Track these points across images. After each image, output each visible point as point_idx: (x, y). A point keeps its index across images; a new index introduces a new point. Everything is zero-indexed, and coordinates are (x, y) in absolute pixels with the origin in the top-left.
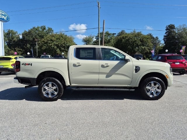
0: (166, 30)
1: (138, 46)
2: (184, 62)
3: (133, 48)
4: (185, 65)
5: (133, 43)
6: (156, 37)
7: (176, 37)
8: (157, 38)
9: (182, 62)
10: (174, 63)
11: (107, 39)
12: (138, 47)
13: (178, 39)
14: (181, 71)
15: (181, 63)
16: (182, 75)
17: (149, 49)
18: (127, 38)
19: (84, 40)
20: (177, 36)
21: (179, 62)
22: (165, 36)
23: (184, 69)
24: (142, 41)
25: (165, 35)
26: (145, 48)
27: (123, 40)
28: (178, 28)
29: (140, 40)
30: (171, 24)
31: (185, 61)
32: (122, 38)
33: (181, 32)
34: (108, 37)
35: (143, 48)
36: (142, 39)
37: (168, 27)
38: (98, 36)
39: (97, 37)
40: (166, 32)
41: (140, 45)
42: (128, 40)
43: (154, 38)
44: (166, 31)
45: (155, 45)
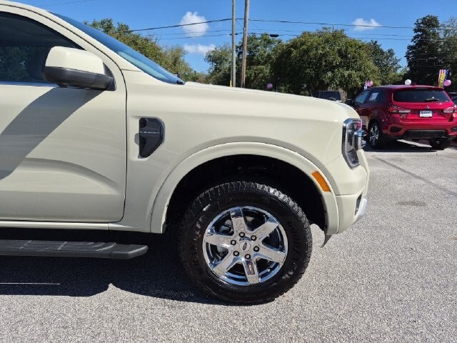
0: (416, 31)
1: (332, 68)
2: (448, 110)
3: (317, 75)
4: (452, 119)
5: (320, 59)
6: (389, 52)
7: (440, 50)
8: (391, 53)
9: (442, 110)
10: (416, 111)
11: (265, 52)
12: (333, 72)
13: (444, 54)
14: (437, 139)
15: (439, 112)
16: (439, 152)
17: (362, 79)
18: (304, 47)
19: (210, 56)
20: (441, 47)
21: (433, 111)
22: (410, 48)
23: (446, 133)
24: (342, 54)
25: (412, 44)
26: (350, 76)
27: (294, 52)
28: (446, 24)
29: (339, 51)
30: (428, 16)
31: (452, 105)
32: (292, 46)
33: (452, 35)
34: (268, 49)
35: (346, 73)
36: (344, 49)
37: (422, 23)
38: (242, 46)
39: (240, 47)
40: (415, 37)
41: (337, 66)
42: (307, 52)
43: (382, 53)
44: (416, 34)
45: (384, 69)
